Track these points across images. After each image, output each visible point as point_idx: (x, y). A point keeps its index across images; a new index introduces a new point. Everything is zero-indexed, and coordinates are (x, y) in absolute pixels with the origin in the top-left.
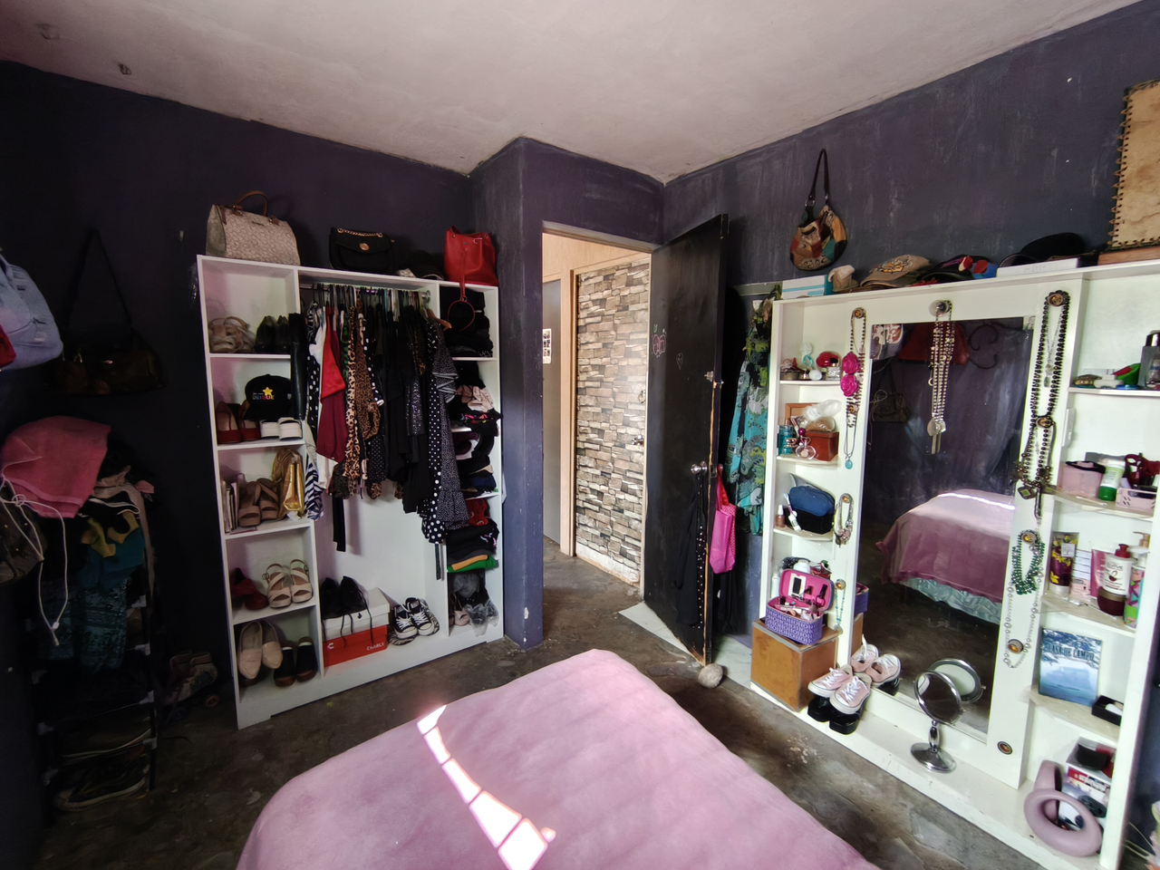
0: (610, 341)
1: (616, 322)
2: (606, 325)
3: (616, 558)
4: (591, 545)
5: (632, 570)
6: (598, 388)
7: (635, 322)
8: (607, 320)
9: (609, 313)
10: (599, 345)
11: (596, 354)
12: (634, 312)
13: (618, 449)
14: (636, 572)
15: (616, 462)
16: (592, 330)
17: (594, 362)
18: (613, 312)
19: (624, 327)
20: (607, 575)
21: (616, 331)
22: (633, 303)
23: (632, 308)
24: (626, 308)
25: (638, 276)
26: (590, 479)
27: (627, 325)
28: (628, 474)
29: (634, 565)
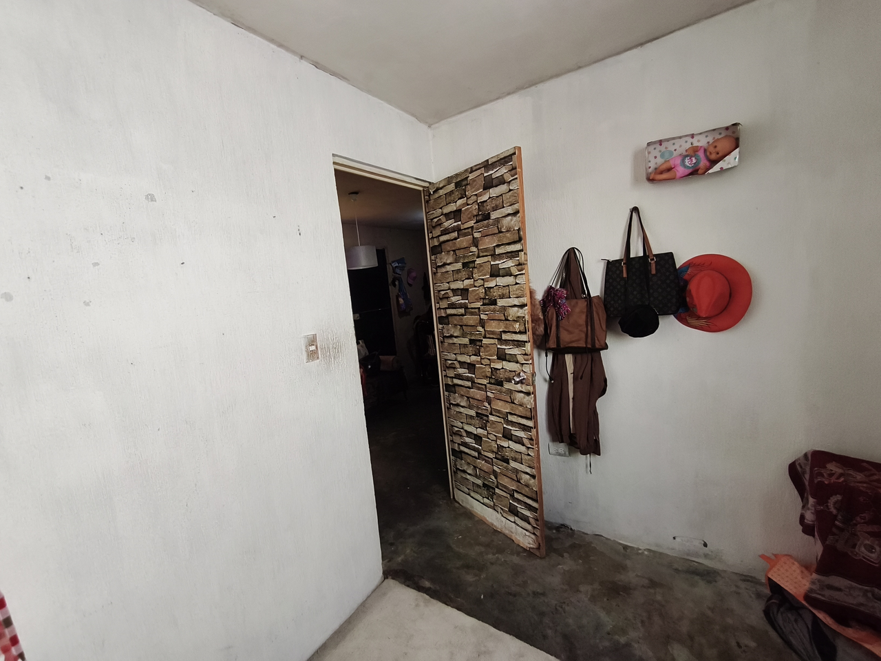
0: (471, 259)
1: (476, 235)
2: (464, 241)
3: (505, 515)
4: (472, 494)
5: (527, 533)
6: (462, 315)
7: (500, 232)
8: (465, 235)
9: (466, 226)
10: (459, 266)
11: (456, 276)
12: (498, 220)
13: (494, 387)
14: (533, 536)
15: (493, 403)
16: (449, 248)
17: (454, 286)
18: (472, 223)
19: (487, 239)
20: (496, 532)
21: (477, 247)
22: (495, 209)
23: (494, 215)
24: (487, 217)
25: (498, 174)
26: (464, 420)
27: (490, 237)
28: (510, 418)
29: (529, 527)
